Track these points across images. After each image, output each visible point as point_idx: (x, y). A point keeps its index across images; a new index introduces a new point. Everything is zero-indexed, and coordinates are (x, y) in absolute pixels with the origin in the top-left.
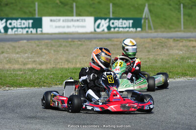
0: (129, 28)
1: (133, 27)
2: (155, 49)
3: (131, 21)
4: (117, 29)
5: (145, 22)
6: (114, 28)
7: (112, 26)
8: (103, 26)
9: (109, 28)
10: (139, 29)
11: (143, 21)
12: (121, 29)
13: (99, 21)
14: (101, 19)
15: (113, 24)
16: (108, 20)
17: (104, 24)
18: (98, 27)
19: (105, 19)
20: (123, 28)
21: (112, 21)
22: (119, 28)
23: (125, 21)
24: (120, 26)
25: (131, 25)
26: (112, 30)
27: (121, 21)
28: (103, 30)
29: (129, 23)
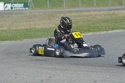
0: (22, 8)
1: (24, 7)
2: (50, 18)
3: (23, 4)
4: (16, 9)
5: (30, 5)
6: (14, 8)
7: (13, 7)
8: (8, 7)
9: (12, 8)
10: (27, 8)
11: (29, 4)
12: (18, 9)
13: (6, 5)
14: (8, 3)
15: (14, 6)
16: (11, 4)
17: (9, 6)
18: (6, 7)
19: (9, 3)
20: (19, 8)
21: (13, 4)
22: (17, 8)
23: (19, 4)
24: (17, 7)
25: (23, 6)
26: (13, 9)
27: (17, 4)
28: (9, 9)
29: (22, 6)
